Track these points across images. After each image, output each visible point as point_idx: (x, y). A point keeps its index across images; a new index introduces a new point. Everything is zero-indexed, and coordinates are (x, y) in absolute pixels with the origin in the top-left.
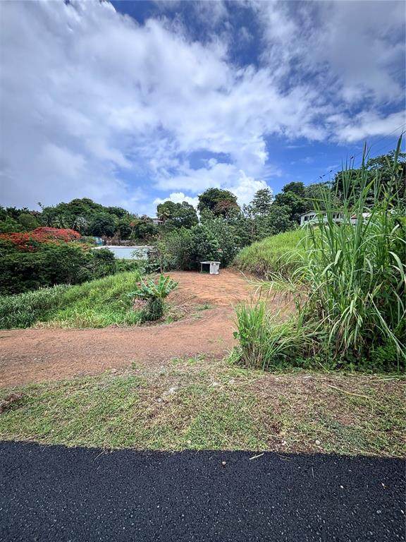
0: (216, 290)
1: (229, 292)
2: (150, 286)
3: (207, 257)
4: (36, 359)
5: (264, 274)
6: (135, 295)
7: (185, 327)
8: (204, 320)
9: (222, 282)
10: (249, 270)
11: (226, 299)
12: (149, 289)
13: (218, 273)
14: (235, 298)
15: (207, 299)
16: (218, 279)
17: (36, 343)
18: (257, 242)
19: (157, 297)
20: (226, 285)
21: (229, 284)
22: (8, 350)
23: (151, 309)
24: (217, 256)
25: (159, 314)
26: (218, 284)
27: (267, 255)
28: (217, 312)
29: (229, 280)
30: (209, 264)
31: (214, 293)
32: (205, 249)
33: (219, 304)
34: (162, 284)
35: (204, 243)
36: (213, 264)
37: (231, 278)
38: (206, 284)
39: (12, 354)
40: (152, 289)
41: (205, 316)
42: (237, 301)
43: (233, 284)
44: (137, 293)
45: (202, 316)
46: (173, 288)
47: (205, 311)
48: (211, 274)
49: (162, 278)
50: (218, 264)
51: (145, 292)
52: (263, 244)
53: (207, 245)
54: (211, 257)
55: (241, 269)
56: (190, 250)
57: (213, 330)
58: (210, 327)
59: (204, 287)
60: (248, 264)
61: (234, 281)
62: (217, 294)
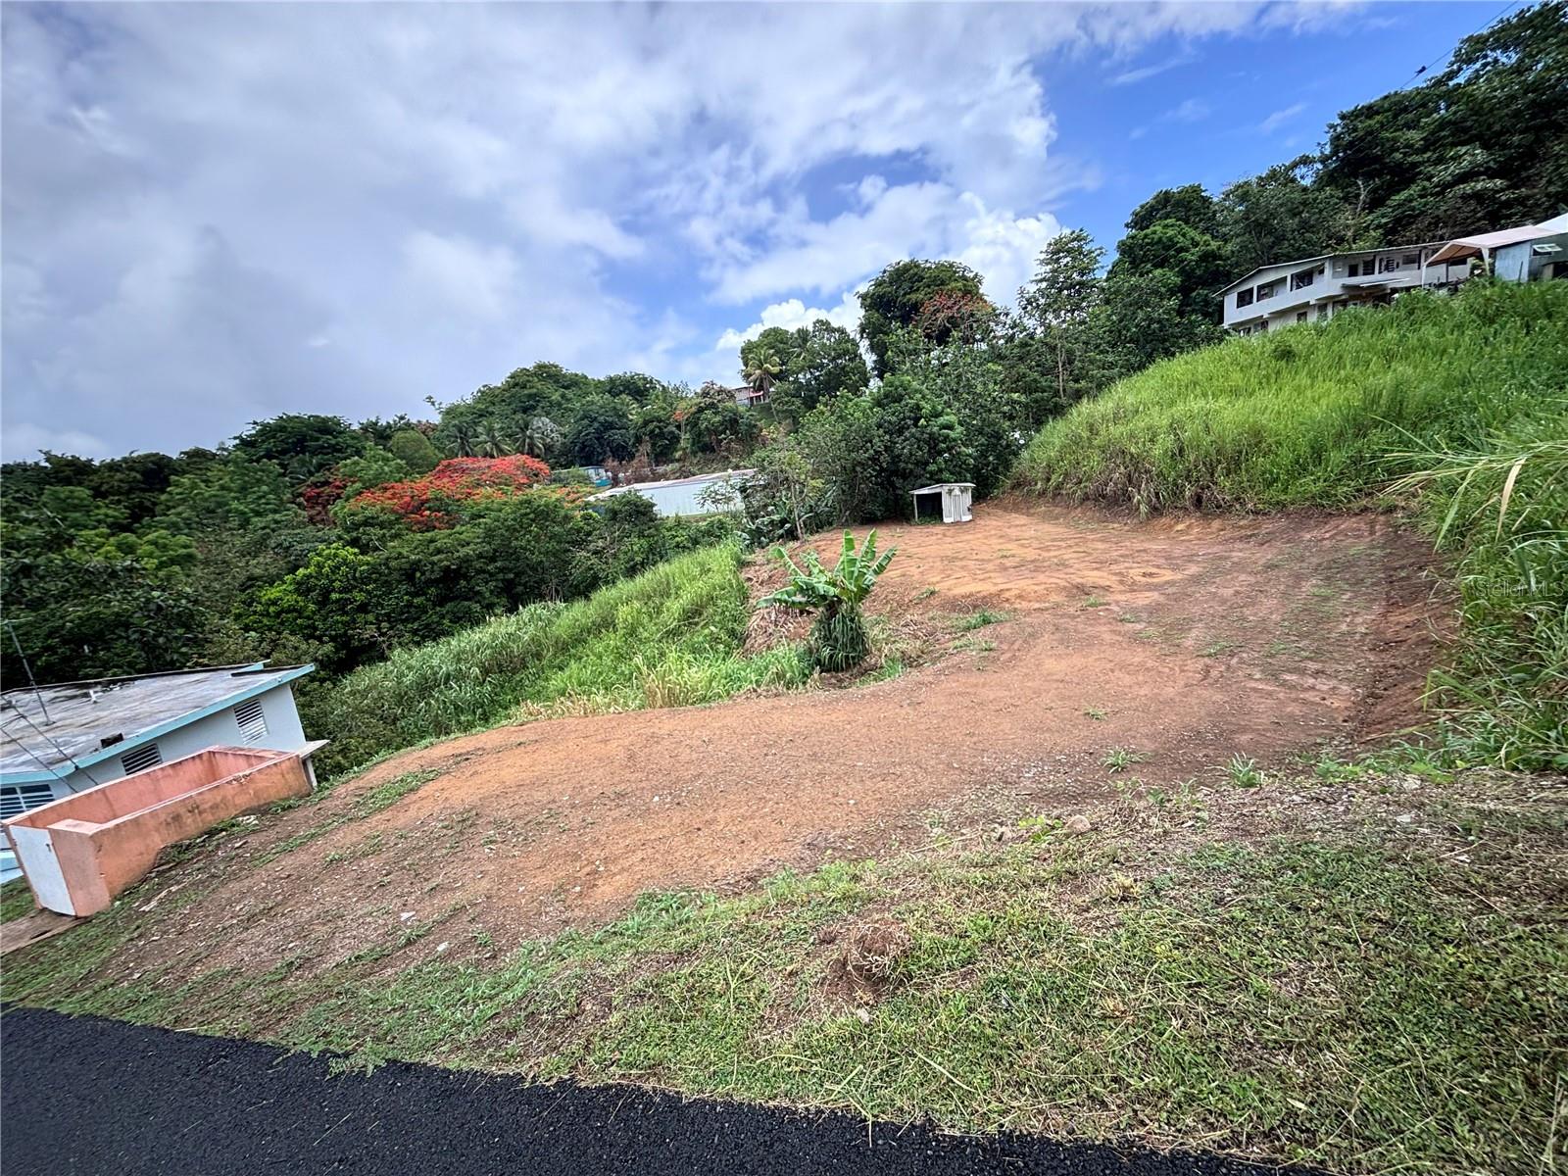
0: (990, 566)
1: (1037, 566)
2: (816, 571)
3: (931, 473)
4: (656, 799)
5: (1130, 499)
6: (780, 601)
7: (973, 680)
8: (1008, 655)
9: (994, 541)
10: (1074, 492)
11: (1036, 588)
12: (815, 580)
13: (970, 517)
14: (1063, 583)
15: (971, 595)
16: (979, 535)
17: (622, 755)
18: (1085, 400)
19: (840, 601)
20: (1013, 548)
21: (1022, 546)
22: (566, 777)
23: (828, 638)
24: (960, 467)
25: (855, 650)
26: (984, 547)
27: (1132, 436)
28: (1029, 630)
29: (1013, 532)
30: (940, 494)
31: (987, 575)
32: (919, 448)
33: (1018, 606)
34: (853, 562)
35: (914, 430)
36: (950, 492)
37: (1017, 526)
38: (949, 553)
39: (582, 787)
40: (823, 579)
41: (1001, 642)
42: (1075, 591)
43: (1036, 544)
44: (786, 597)
45: (994, 645)
46: (880, 569)
47: (988, 630)
48: (948, 525)
49: (850, 542)
50: (966, 488)
51: (807, 590)
52: (1110, 405)
53: (926, 436)
54: (941, 470)
55: (1042, 494)
56: (874, 460)
57: (1062, 681)
58: (1044, 672)
59: (946, 562)
60: (1067, 475)
61: (1035, 534)
62: (999, 578)
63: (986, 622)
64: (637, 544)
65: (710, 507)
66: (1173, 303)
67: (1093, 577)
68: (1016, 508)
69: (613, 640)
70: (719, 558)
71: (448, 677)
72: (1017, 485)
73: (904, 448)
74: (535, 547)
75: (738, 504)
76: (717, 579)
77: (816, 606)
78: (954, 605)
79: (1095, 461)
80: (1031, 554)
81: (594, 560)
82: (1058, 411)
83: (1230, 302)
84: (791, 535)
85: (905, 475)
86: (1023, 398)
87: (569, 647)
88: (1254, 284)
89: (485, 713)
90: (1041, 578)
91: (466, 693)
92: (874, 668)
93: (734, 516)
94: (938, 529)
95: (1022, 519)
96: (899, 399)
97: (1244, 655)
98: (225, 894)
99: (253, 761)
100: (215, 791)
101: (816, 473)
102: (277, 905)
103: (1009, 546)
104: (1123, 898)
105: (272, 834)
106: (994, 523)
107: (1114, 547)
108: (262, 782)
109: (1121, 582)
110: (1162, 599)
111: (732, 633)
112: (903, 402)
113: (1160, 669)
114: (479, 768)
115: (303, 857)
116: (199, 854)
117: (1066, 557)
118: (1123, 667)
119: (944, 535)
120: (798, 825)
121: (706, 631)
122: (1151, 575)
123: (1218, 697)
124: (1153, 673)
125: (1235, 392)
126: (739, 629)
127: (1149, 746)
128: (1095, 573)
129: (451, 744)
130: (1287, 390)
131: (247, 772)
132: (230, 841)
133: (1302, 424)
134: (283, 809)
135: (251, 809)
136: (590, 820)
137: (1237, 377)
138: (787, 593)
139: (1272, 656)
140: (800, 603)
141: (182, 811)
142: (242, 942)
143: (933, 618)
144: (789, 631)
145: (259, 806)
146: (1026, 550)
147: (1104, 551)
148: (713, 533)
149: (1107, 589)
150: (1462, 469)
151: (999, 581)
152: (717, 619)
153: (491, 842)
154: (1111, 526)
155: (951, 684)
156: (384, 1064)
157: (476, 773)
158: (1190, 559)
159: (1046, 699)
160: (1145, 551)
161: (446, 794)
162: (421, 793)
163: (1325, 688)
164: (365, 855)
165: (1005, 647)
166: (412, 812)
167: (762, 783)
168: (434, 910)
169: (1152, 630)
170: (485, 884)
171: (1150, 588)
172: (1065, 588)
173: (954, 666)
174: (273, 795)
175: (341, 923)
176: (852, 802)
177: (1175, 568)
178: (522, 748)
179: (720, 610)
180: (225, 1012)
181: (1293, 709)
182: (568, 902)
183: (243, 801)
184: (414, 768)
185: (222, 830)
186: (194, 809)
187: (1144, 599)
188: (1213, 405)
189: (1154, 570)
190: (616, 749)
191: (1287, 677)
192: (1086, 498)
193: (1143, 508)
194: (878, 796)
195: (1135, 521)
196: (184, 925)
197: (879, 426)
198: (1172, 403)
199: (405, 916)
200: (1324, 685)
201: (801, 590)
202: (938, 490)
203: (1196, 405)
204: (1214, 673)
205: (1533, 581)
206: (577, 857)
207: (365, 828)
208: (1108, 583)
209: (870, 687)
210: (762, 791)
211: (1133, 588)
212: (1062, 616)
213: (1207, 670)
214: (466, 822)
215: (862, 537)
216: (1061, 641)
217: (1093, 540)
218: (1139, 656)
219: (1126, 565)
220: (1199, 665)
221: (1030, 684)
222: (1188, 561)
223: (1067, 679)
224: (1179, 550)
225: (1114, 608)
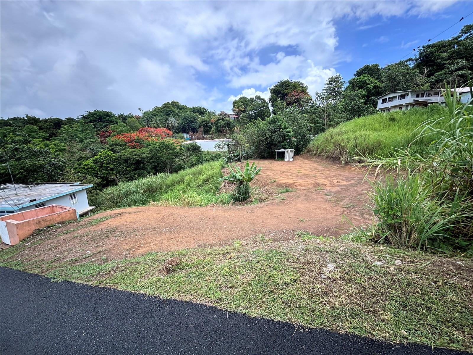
0: (294, 175)
1: (307, 176)
2: (238, 172)
3: (282, 145)
4: (165, 230)
5: (340, 159)
6: (226, 179)
7: (273, 208)
8: (288, 201)
9: (297, 167)
10: (324, 155)
11: (305, 183)
12: (237, 174)
13: (292, 160)
14: (313, 182)
15: (286, 183)
16: (294, 165)
17: (161, 218)
18: (331, 128)
19: (244, 181)
20: (303, 170)
21: (305, 170)
22: (143, 222)
23: (239, 192)
24: (292, 144)
25: (246, 196)
26: (294, 169)
27: (343, 140)
28: (298, 195)
29: (304, 166)
30: (284, 152)
31: (292, 178)
32: (280, 137)
33: (298, 188)
34: (248, 170)
35: (279, 132)
36: (287, 152)
37: (306, 164)
38: (283, 170)
39: (146, 225)
40: (239, 174)
41: (288, 198)
42: (316, 185)
43: (309, 170)
45: (286, 198)
46: (257, 173)
47: (286, 194)
48: (286, 161)
49: (248, 164)
50: (292, 151)
51: (234, 177)
52: (338, 130)
53: (282, 134)
54: (285, 145)
55: (315, 155)
56: (266, 140)
57: (299, 210)
58: (296, 207)
59: (281, 173)
60: (323, 150)
61: (309, 166)
62: (295, 179)
63: (287, 191)
64: (194, 159)
65: (218, 149)
66: (363, 100)
67: (323, 181)
68: (307, 158)
69: (183, 186)
70: (217, 164)
71: (134, 192)
72: (308, 152)
73: (275, 137)
74: (164, 156)
75: (226, 149)
76: (215, 171)
77: (236, 182)
78: (280, 186)
79: (331, 147)
80: (307, 172)
81: (181, 162)
82: (323, 130)
83: (380, 101)
84: (239, 160)
85: (275, 145)
86: (313, 125)
87: (170, 187)
88: (387, 97)
90: (307, 180)
91: (138, 197)
92: (251, 202)
93: (224, 152)
94: (283, 162)
95: (307, 162)
96: (275, 122)
97: (356, 208)
98: (47, 242)
99: (63, 209)
100: (51, 216)
101: (248, 142)
102: (58, 246)
103: (301, 170)
105: (64, 229)
106: (299, 162)
107: (332, 173)
108: (64, 215)
109: (330, 184)
110: (340, 190)
111: (217, 187)
112: (276, 123)
113: (330, 210)
115: (69, 235)
116: (44, 232)
117: (316, 174)
118: (320, 208)
119: (284, 165)
121: (209, 186)
122: (339, 182)
124: (327, 211)
125: (376, 130)
128: (324, 180)
129: (118, 210)
130: (391, 131)
131: (60, 212)
132: (53, 229)
133: (393, 141)
134: (69, 223)
135: (60, 222)
136: (145, 233)
137: (377, 126)
138: (228, 177)
139: (365, 209)
140: (232, 181)
141: (41, 220)
142: (46, 254)
143: (273, 189)
144: (232, 188)
145: (63, 222)
146: (306, 171)
147: (330, 174)
148: (215, 157)
149: (325, 185)
151: (294, 180)
152: (213, 182)
153: (117, 236)
154: (333, 166)
155: (266, 208)
156: (63, 280)
157: (121, 218)
158: (353, 179)
159: (291, 215)
160: (340, 175)
161: (111, 223)
162: (105, 222)
164: (84, 236)
165: (288, 199)
166: (100, 227)
167: (195, 229)
168: (95, 251)
169: (333, 199)
170: (111, 246)
171: (338, 186)
172: (313, 183)
173: (271, 203)
174: (67, 219)
175: (72, 252)
177: (347, 181)
178: (135, 213)
179: (214, 180)
180: (35, 268)
182: (130, 252)
183: (58, 220)
184: (106, 216)
185: (51, 227)
186: (44, 220)
187: (334, 189)
188: (368, 133)
189: (340, 181)
190: (160, 216)
191: (366, 216)
192: (327, 157)
193: (343, 162)
194: (225, 235)
195: (341, 166)
196: (35, 249)
197: (268, 130)
198: (356, 131)
199: (88, 251)
201: (232, 177)
202: (284, 151)
203: (364, 132)
204: (345, 213)
206: (137, 242)
207: (87, 230)
208: (326, 183)
209: (246, 206)
211: (333, 186)
212: (309, 192)
213: (344, 211)
214: (112, 231)
215: (251, 162)
216: (305, 199)
217: (326, 170)
218: (327, 206)
219: (333, 178)
220: (342, 210)
221: (289, 210)
222: (352, 179)
223: (302, 210)
224: (350, 176)
225: (325, 191)
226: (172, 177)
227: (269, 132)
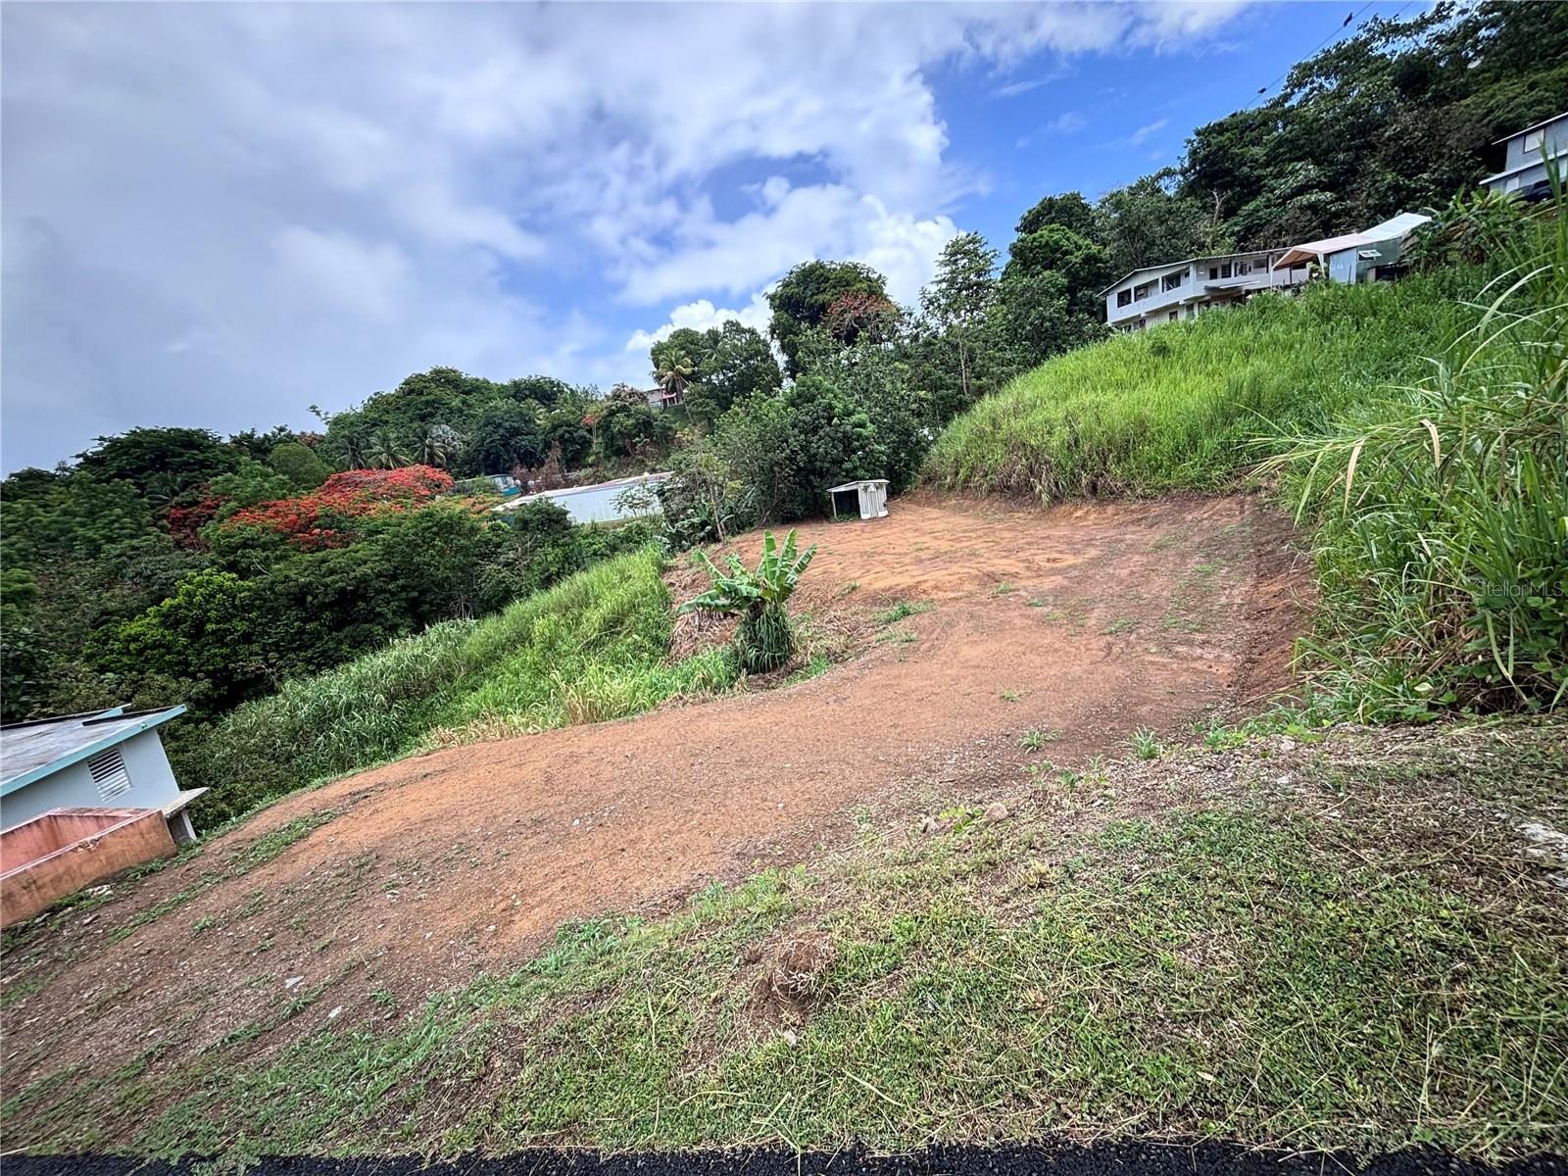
0: (907, 560)
1: (951, 558)
2: (738, 573)
3: (847, 471)
4: (577, 822)
5: (1032, 489)
6: (702, 605)
7: (895, 672)
8: (927, 645)
9: (909, 535)
10: (981, 485)
11: (951, 578)
12: (738, 582)
13: (885, 513)
14: (974, 572)
15: (890, 588)
16: (894, 530)
17: (539, 778)
18: (987, 396)
19: (764, 602)
20: (927, 540)
21: (936, 538)
22: (477, 808)
23: (754, 639)
24: (874, 464)
25: (781, 650)
26: (901, 541)
27: (1031, 429)
28: (946, 619)
29: (927, 526)
30: (856, 491)
31: (905, 568)
32: (834, 447)
33: (934, 596)
34: (774, 562)
35: (828, 429)
36: (866, 489)
37: (930, 519)
38: (868, 549)
39: (495, 817)
40: (746, 580)
41: (920, 633)
42: (986, 579)
43: (948, 536)
44: (708, 600)
45: (914, 636)
46: (803, 567)
47: (907, 622)
48: (866, 521)
49: (770, 542)
50: (881, 485)
51: (730, 592)
52: (1010, 400)
53: (840, 435)
54: (855, 468)
55: (952, 488)
56: (791, 459)
57: (978, 667)
58: (962, 660)
59: (866, 558)
60: (973, 468)
61: (947, 526)
62: (915, 570)
63: (906, 613)
64: (551, 554)
65: (630, 513)
66: (1062, 302)
67: (1002, 565)
68: (928, 502)
69: (530, 655)
70: (639, 564)
71: (349, 706)
72: (929, 480)
73: (818, 446)
74: (441, 564)
75: (657, 508)
76: (639, 585)
77: (739, 608)
78: (875, 600)
79: (998, 455)
80: (944, 546)
81: (505, 573)
82: (963, 407)
83: (1112, 301)
84: (713, 538)
85: (821, 474)
86: (929, 396)
87: (482, 666)
88: (1131, 285)
89: (392, 743)
90: (955, 568)
91: (372, 722)
92: (801, 666)
93: (653, 520)
94: (857, 525)
95: (934, 513)
96: (812, 399)
97: (1142, 631)
98: (70, 980)
99: (105, 822)
100: (57, 862)
101: (734, 474)
102: (136, 986)
103: (924, 539)
104: (1041, 886)
105: (130, 905)
106: (909, 517)
107: (1020, 535)
108: (115, 847)
109: (1028, 568)
110: (1066, 583)
111: (657, 641)
112: (816, 402)
113: (1067, 649)
114: (380, 806)
115: (168, 927)
116: (37, 937)
117: (977, 547)
118: (1034, 649)
119: (863, 531)
120: (727, 835)
121: (629, 640)
122: (1054, 560)
123: (1120, 672)
124: (1061, 653)
125: (1120, 385)
126: (663, 635)
127: (1060, 725)
128: (1004, 561)
129: (348, 782)
130: (1165, 382)
131: (96, 837)
132: (76, 917)
133: (1179, 414)
134: (144, 874)
135: (103, 878)
136: (505, 851)
137: (1121, 373)
138: (710, 596)
139: (1166, 630)
140: (724, 606)
141: (15, 888)
142: (91, 1035)
143: (856, 613)
144: (714, 634)
145: (115, 873)
146: (939, 542)
147: (1015, 539)
148: (631, 539)
149: (1015, 575)
150: (1313, 452)
151: (914, 573)
152: (640, 626)
153: (394, 886)
154: (1016, 515)
155: (875, 677)
156: (257, 1163)
157: (376, 811)
158: (1089, 543)
159: (964, 686)
160: (1048, 537)
161: (342, 837)
162: (312, 840)
163: (1211, 657)
164: (243, 917)
165: (924, 637)
166: (301, 863)
167: (689, 795)
168: (324, 972)
169: (1058, 613)
170: (387, 934)
171: (1055, 572)
172: (977, 576)
173: (877, 659)
174: (130, 859)
175: (213, 1000)
176: (781, 805)
177: (1077, 553)
178: (428, 780)
179: (642, 618)
180: (66, 1122)
181: (1185, 678)
182: (482, 944)
183: (92, 869)
184: (305, 812)
185: (68, 906)
186: (30, 884)
187: (1049, 583)
188: (1102, 398)
189: (1057, 556)
190: (532, 774)
191: (1179, 649)
192: (992, 490)
193: (1045, 497)
194: (808, 796)
195: (1038, 510)
196: (18, 1023)
197: (794, 426)
198: (1066, 397)
199: (290, 982)
200: (1209, 654)
201: (724, 593)
202: (854, 487)
203: (1088, 398)
204: (1116, 650)
205: (1374, 550)
206: (491, 893)
207: (244, 887)
208: (1016, 570)
209: (796, 686)
210: (688, 803)
211: (1039, 573)
212: (976, 604)
213: (1109, 646)
214: (361, 871)
215: (782, 536)
216: (976, 628)
217: (1001, 530)
218: (1048, 638)
219: (1033, 551)
220: (1102, 643)
221: (949, 672)
222: (1087, 546)
223: (983, 664)
224: (1079, 536)
225: (1022, 593)
226: (482, 632)
227: (796, 431)
